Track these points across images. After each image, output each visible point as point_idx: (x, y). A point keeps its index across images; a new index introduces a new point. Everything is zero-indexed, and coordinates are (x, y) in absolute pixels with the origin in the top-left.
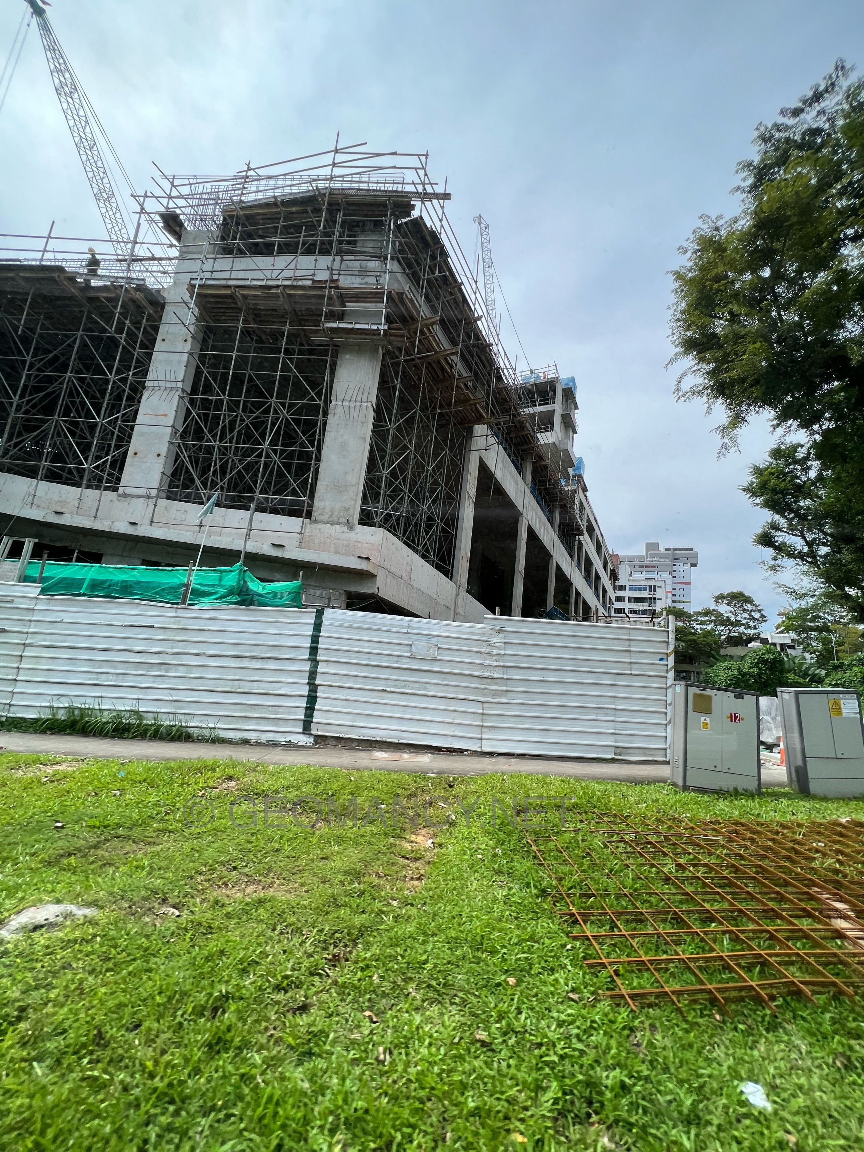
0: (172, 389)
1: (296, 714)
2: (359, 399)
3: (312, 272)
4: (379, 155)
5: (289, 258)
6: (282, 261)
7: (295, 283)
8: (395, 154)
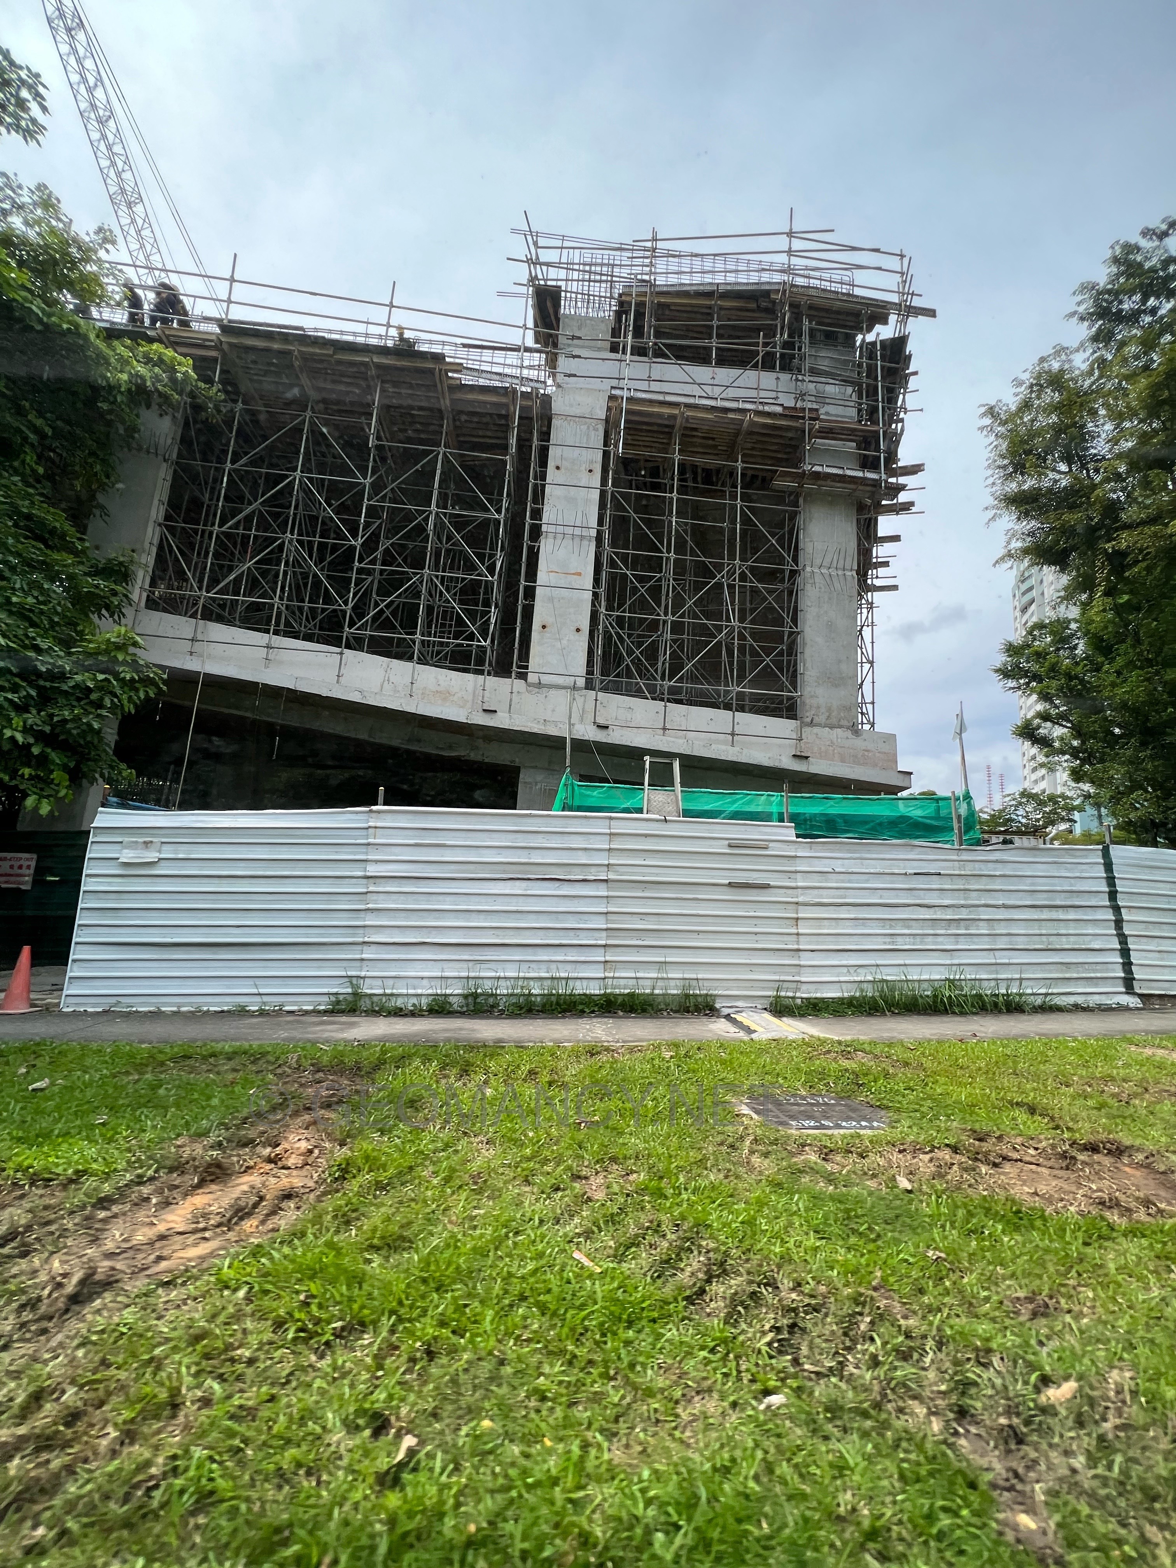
0: (582, 537)
1: (1113, 971)
2: (840, 565)
3: (773, 395)
4: (854, 249)
5: (734, 372)
6: (725, 374)
7: (761, 408)
8: (877, 250)
